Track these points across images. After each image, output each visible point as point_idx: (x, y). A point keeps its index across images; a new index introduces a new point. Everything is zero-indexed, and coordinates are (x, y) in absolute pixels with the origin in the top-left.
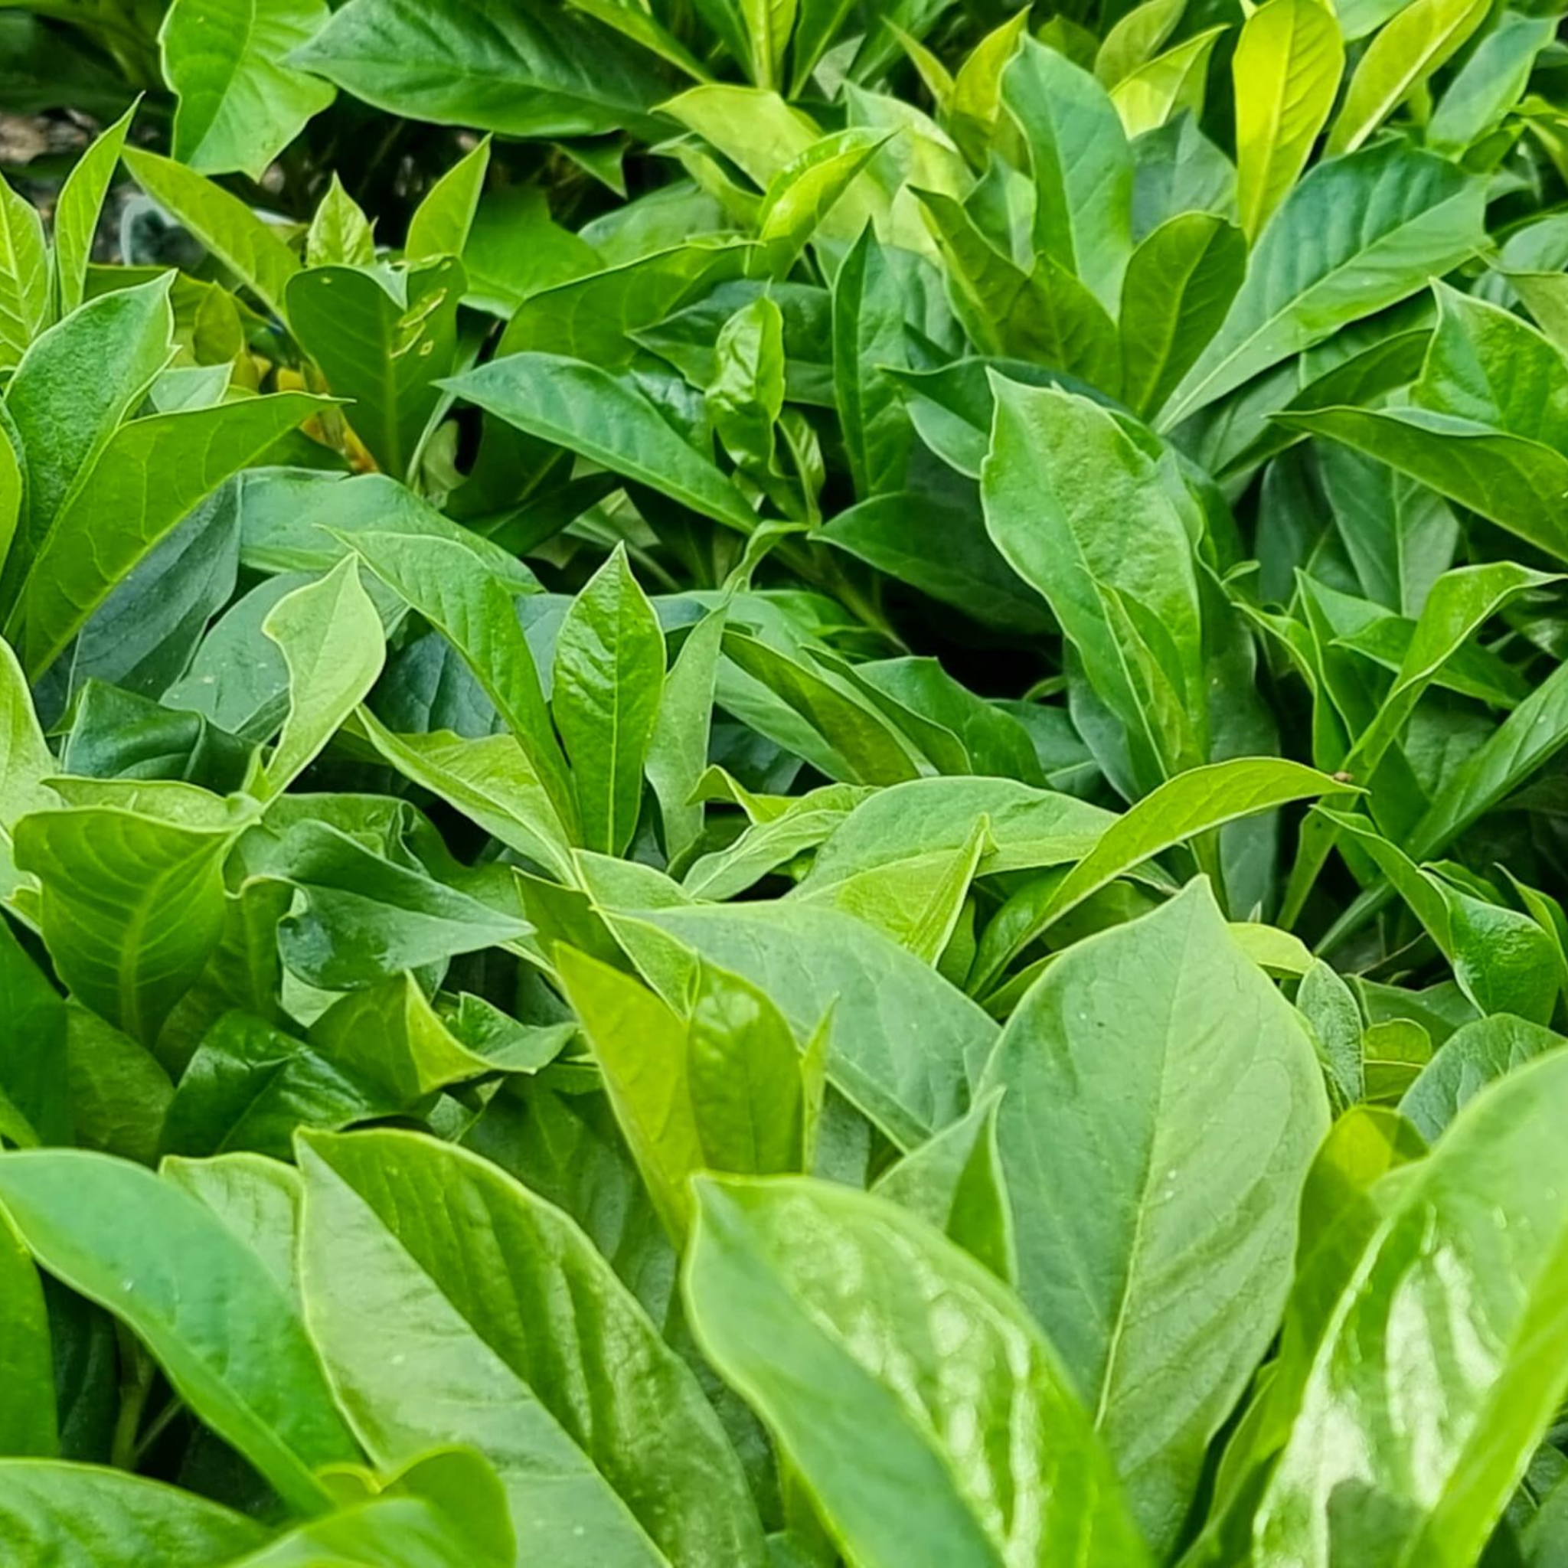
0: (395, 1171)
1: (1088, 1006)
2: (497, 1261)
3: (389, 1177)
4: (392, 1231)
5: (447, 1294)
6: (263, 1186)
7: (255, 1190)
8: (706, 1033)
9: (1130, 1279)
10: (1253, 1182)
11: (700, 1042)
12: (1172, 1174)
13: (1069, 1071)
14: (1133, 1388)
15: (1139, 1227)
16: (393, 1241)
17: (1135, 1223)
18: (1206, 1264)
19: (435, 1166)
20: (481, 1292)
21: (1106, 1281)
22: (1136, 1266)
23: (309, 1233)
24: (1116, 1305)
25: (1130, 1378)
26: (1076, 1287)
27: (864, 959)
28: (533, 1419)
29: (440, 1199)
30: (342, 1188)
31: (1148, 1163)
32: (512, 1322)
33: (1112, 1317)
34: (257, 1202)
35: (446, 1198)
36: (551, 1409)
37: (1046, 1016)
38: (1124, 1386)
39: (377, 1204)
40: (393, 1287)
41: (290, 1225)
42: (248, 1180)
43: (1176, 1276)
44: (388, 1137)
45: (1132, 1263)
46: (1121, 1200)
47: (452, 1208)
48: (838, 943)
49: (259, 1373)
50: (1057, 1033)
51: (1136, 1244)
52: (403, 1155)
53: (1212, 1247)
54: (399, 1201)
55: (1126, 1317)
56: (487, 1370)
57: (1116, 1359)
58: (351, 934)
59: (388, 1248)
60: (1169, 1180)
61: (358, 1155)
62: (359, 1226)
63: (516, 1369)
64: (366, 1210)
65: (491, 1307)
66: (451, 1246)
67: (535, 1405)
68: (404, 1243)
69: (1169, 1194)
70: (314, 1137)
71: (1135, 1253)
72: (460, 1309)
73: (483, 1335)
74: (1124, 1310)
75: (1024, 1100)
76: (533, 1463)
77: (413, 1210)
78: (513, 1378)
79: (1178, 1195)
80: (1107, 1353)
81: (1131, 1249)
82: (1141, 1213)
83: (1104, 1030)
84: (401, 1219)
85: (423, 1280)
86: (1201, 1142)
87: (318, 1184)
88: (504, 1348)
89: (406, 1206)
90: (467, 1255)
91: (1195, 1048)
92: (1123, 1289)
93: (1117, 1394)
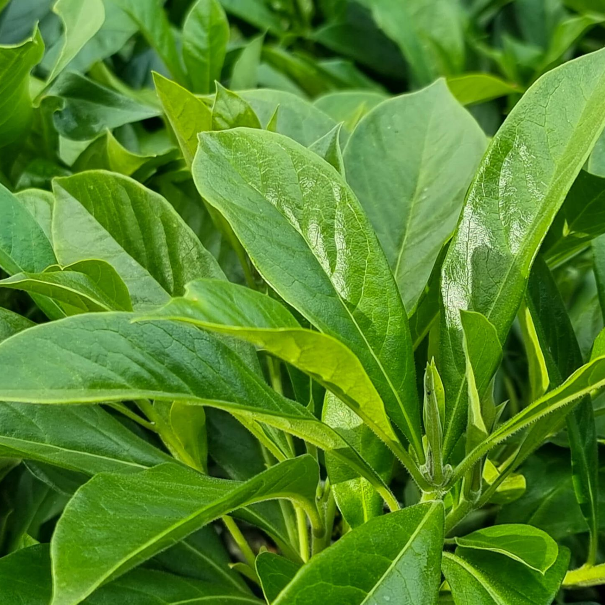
0: (92, 187)
1: (392, 124)
2: (134, 218)
3: (89, 190)
4: (91, 213)
5: (114, 237)
6: (38, 200)
7: (35, 202)
8: (220, 116)
9: (407, 231)
10: (459, 190)
11: (217, 119)
12: (426, 190)
13: (382, 148)
14: (408, 272)
15: (411, 211)
16: (92, 218)
17: (410, 209)
18: (439, 222)
19: (107, 182)
20: (128, 232)
21: (397, 231)
22: (410, 225)
23: (57, 216)
24: (401, 240)
25: (406, 268)
26: (383, 233)
27: (297, 111)
28: (149, 284)
29: (110, 196)
30: (71, 199)
31: (416, 186)
32: (140, 245)
33: (399, 245)
34: (35, 207)
35: (112, 195)
36: (157, 279)
37: (372, 126)
38: (404, 272)
39: (85, 204)
40: (92, 236)
41: (50, 216)
42: (32, 199)
43: (426, 228)
44: (89, 174)
45: (408, 225)
46: (403, 200)
47: (114, 198)
48: (287, 105)
49: (26, 254)
50: (377, 132)
51: (410, 217)
52: (94, 179)
53: (441, 216)
54: (93, 200)
55: (405, 245)
56: (131, 265)
57: (401, 262)
58: (84, 117)
59: (90, 221)
60: (425, 192)
61: (77, 183)
62: (78, 213)
63: (142, 264)
64: (81, 206)
65: (131, 239)
66: (115, 214)
67: (150, 278)
68: (96, 218)
69: (424, 197)
70: (60, 180)
71: (409, 221)
72: (119, 242)
73: (128, 252)
74: (404, 243)
75: (362, 158)
76: (149, 301)
77: (99, 203)
78: (141, 268)
79: (429, 197)
80: (397, 259)
81: (407, 219)
82: (412, 206)
83: (397, 134)
84: (95, 207)
85: (104, 232)
86: (438, 177)
87: (61, 197)
88: (137, 257)
89: (97, 202)
90: (121, 218)
91: (437, 141)
92: (404, 235)
93: (400, 275)
